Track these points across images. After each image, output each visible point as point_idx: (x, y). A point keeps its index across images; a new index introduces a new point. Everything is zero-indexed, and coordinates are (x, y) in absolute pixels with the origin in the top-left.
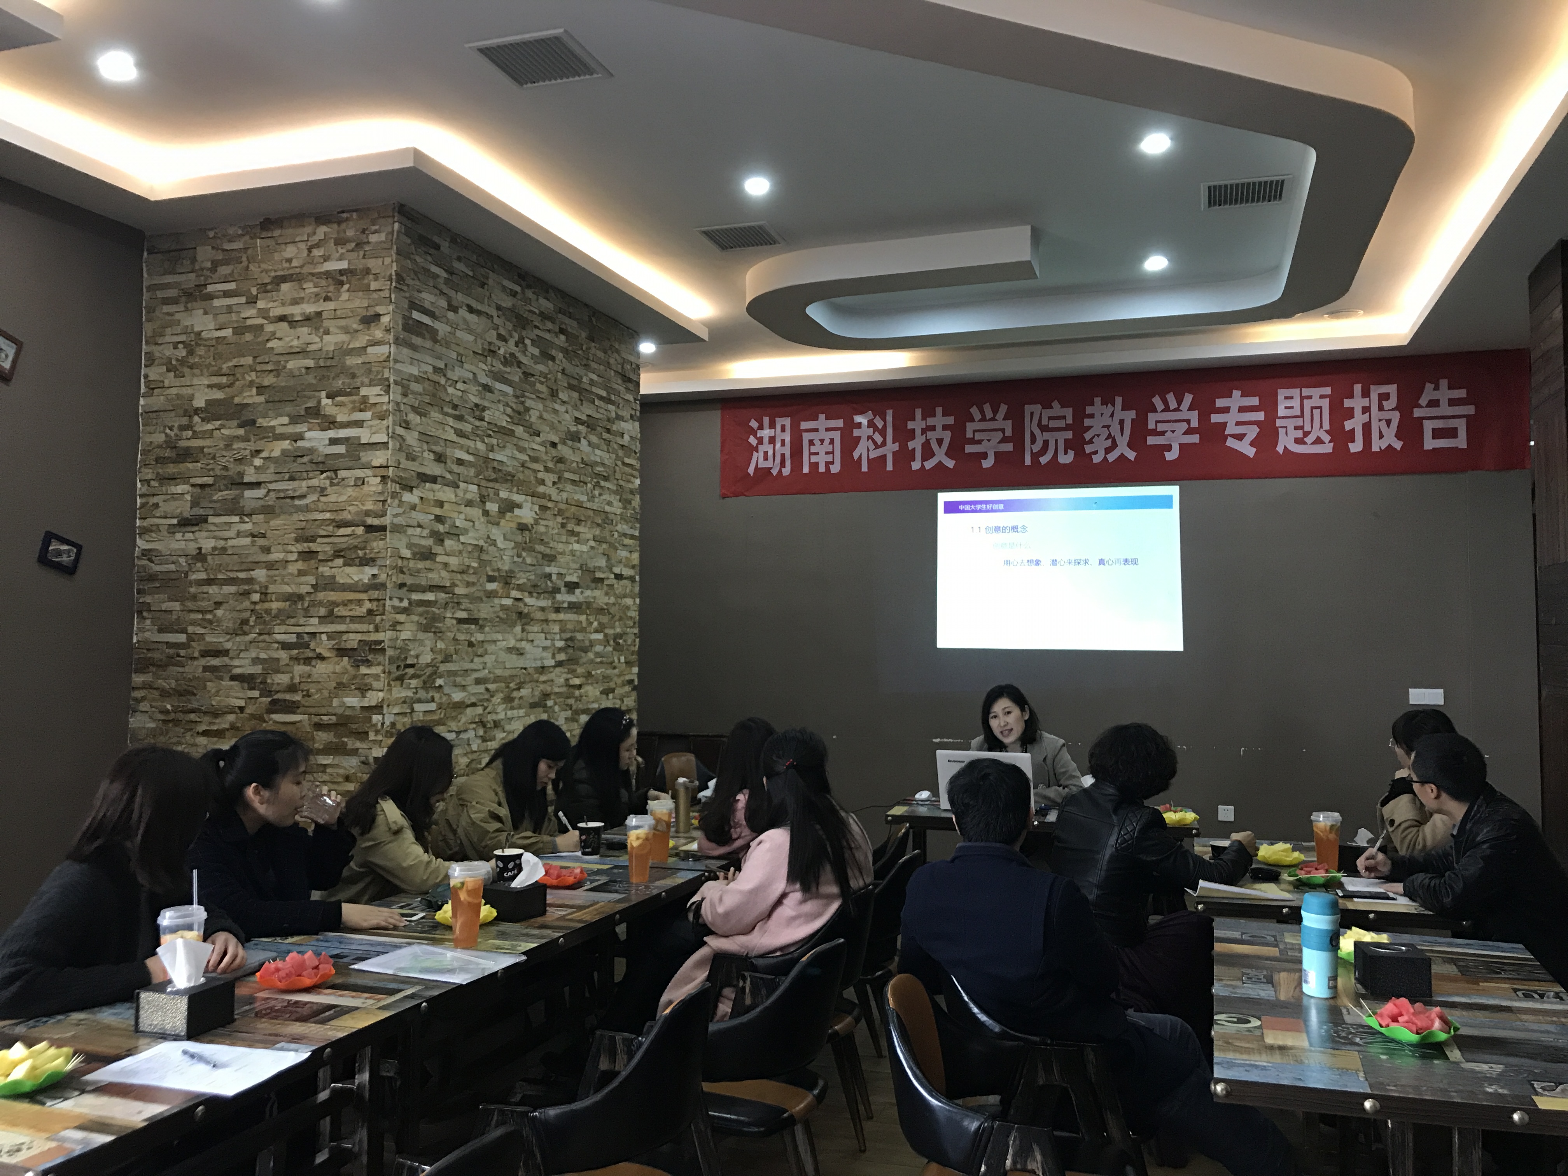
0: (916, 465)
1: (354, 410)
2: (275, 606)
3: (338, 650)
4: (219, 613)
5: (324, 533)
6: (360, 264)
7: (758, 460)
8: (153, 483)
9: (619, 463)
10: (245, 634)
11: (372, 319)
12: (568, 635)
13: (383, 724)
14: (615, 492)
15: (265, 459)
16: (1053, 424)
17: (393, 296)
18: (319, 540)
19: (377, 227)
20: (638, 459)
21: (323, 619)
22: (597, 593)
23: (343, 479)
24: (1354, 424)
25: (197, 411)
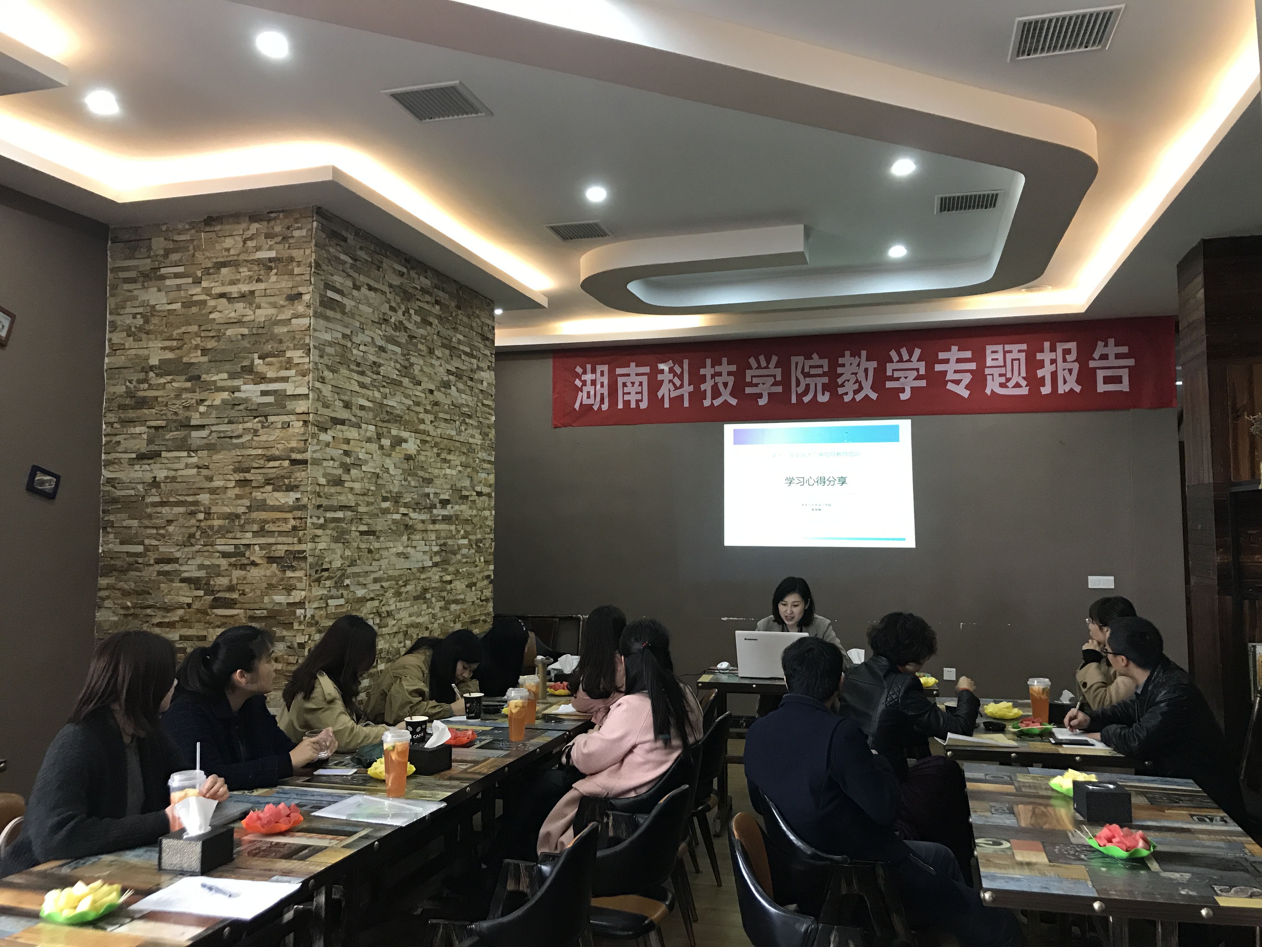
0: (707, 403)
1: (281, 368)
2: (217, 523)
3: (268, 558)
4: (171, 528)
5: (257, 466)
6: (285, 254)
7: (582, 398)
8: (116, 425)
9: (480, 404)
10: (192, 545)
11: (295, 297)
12: (442, 541)
13: (305, 617)
14: (477, 427)
15: (208, 406)
16: (813, 371)
17: (312, 279)
18: (252, 471)
19: (299, 225)
20: (494, 400)
21: (256, 534)
22: (463, 507)
23: (272, 423)
24: (1044, 372)
25: (152, 368)
